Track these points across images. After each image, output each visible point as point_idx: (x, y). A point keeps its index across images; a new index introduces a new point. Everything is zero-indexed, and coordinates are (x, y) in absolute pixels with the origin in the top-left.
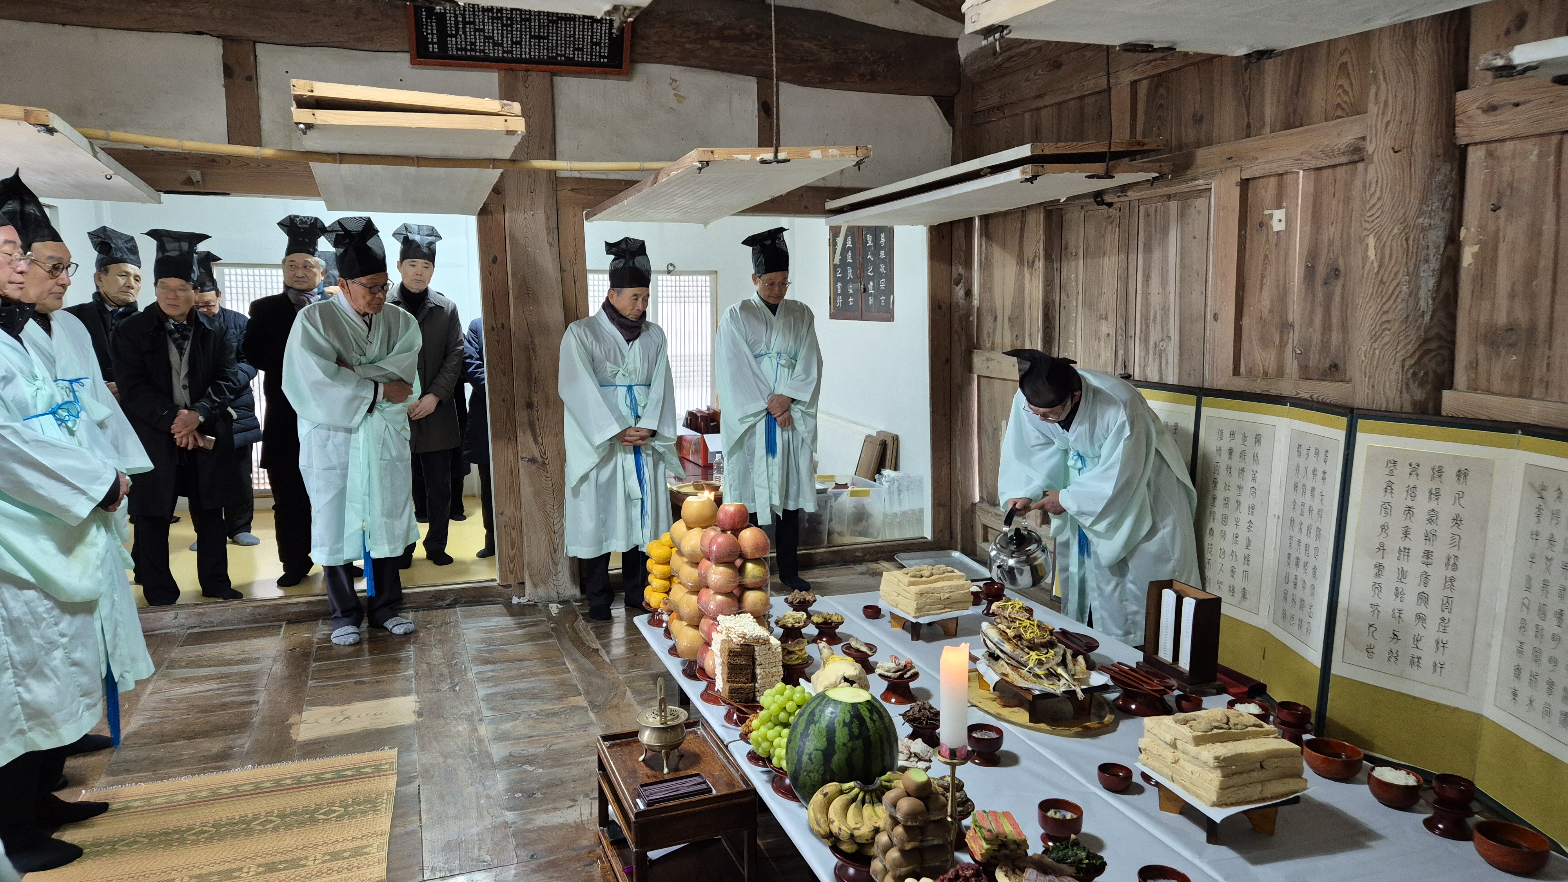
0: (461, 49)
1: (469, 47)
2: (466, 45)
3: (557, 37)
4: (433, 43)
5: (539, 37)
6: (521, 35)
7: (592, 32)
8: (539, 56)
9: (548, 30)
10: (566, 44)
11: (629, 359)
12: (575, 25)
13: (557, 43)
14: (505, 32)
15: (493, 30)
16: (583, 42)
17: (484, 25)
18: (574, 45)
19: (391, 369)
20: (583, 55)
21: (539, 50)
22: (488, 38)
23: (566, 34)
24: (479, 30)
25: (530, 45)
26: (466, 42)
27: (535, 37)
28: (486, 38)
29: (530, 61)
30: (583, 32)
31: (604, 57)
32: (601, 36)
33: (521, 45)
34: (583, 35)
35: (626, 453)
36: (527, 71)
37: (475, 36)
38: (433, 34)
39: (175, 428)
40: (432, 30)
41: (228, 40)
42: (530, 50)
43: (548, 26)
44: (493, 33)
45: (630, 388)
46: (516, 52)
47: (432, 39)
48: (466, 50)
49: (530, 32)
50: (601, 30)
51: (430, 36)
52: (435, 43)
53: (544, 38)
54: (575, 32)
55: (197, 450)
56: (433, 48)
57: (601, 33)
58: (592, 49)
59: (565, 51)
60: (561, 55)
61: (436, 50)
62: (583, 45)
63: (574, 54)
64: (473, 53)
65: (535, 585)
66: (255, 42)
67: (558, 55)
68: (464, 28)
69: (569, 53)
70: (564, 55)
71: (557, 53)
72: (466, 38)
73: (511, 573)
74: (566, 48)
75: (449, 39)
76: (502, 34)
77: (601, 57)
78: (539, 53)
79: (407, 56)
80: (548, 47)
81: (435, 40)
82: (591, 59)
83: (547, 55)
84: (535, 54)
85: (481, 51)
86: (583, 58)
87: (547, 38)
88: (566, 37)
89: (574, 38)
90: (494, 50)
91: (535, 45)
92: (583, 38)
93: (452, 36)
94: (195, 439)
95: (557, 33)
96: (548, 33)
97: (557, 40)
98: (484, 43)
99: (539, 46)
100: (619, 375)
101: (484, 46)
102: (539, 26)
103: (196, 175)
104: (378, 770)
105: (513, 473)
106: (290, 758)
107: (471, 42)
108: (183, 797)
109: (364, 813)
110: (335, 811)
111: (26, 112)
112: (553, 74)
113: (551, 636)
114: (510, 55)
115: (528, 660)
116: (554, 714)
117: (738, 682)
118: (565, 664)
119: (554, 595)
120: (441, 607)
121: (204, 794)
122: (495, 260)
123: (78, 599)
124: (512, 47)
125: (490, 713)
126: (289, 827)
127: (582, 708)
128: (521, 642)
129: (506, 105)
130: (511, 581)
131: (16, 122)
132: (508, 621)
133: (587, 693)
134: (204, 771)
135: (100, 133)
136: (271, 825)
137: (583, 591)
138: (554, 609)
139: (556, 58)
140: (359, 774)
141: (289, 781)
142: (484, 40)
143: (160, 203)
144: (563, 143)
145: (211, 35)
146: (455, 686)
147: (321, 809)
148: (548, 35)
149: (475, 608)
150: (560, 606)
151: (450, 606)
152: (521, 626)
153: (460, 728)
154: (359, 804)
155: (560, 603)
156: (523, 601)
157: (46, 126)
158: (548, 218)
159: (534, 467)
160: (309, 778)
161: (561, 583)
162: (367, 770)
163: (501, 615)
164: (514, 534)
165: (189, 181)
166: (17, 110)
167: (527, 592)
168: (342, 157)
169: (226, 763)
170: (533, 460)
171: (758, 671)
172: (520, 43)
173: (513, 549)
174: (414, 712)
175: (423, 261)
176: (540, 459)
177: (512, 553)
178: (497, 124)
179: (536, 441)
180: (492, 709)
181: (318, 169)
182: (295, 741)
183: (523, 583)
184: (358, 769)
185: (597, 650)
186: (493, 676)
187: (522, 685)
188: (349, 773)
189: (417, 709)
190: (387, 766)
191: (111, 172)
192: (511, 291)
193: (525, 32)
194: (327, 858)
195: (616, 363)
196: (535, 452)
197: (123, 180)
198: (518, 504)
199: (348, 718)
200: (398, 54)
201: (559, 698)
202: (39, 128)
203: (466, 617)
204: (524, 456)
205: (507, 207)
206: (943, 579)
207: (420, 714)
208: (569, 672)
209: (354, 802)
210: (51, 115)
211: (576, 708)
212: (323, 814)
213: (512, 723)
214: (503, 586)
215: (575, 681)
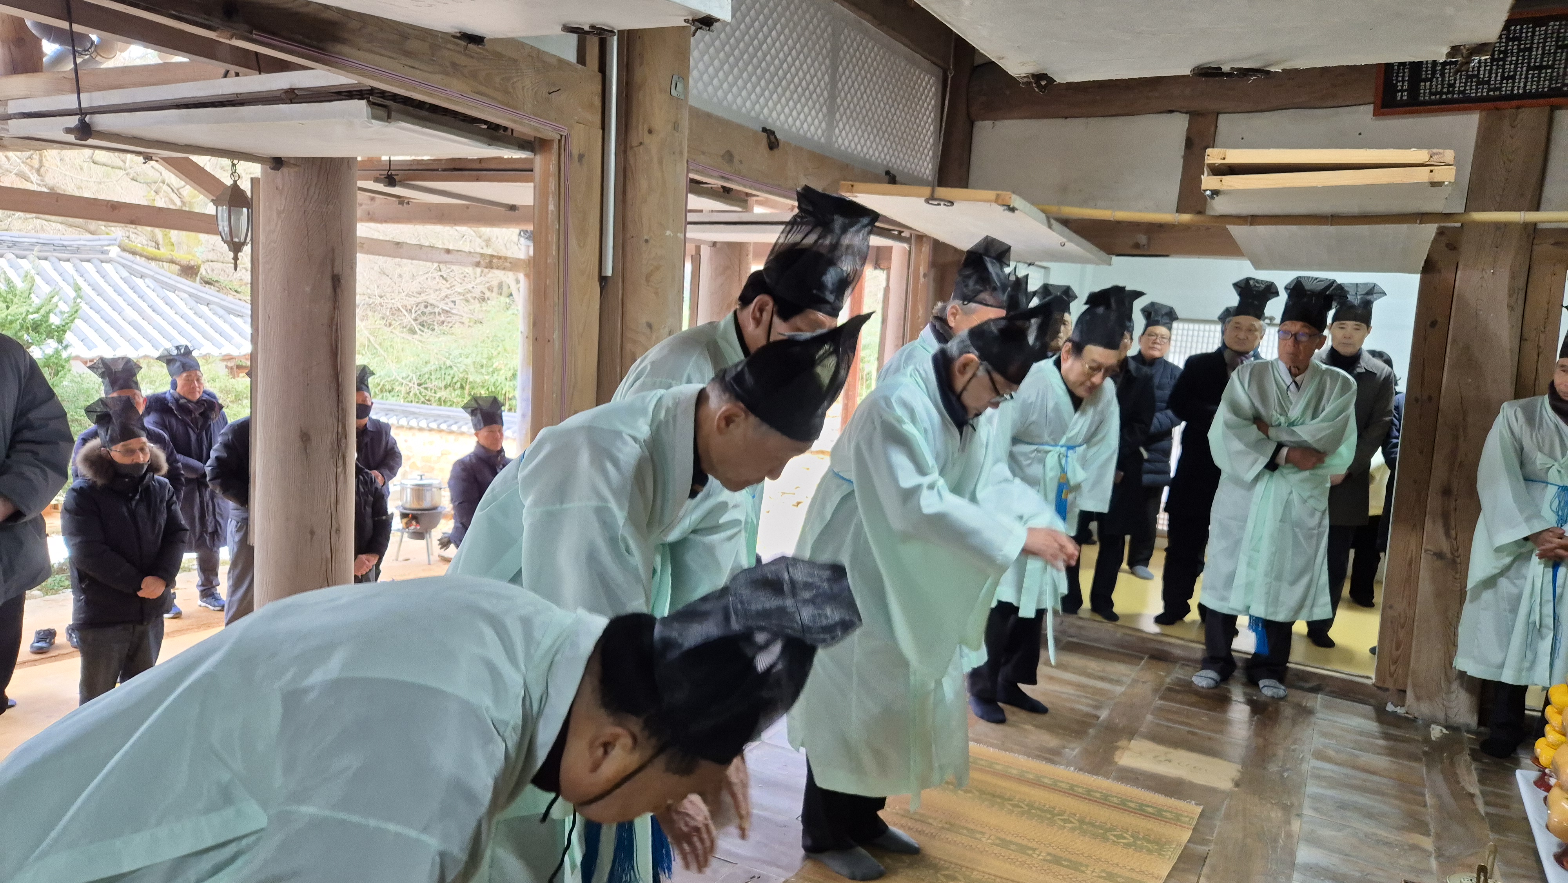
0: (1435, 94)
2: (1443, 88)
4: (1402, 91)
5: (1540, 68)
6: (1516, 68)
8: (1538, 88)
9: (1554, 57)
14: (1494, 67)
21: (1538, 81)
25: (1526, 78)
26: (1443, 85)
28: (1468, 77)
29: (1526, 96)
33: (1514, 80)
35: (1543, 566)
36: (1518, 108)
38: (1403, 82)
40: (1403, 79)
41: (1194, 116)
42: (1526, 83)
46: (1506, 88)
47: (1402, 86)
48: (1441, 94)
49: (1529, 63)
51: (1400, 84)
52: (1406, 90)
53: (1547, 67)
56: (1402, 96)
61: (1405, 98)
64: (1450, 96)
65: (1419, 698)
66: (1219, 113)
67: (1563, 85)
72: (1443, 81)
73: (1391, 676)
75: (1422, 84)
76: (1491, 70)
78: (1538, 85)
79: (1371, 107)
80: (1551, 77)
81: (1406, 87)
83: (1550, 87)
84: (1531, 87)
85: (1459, 93)
87: (1552, 67)
90: (1477, 89)
91: (1533, 77)
93: (1425, 81)
96: (1554, 61)
98: (1466, 83)
99: (1539, 77)
100: (1553, 470)
101: (1465, 87)
103: (1143, 239)
104: (1177, 819)
105: (1412, 564)
106: (1106, 776)
107: (1450, 85)
109: (1150, 852)
110: (1125, 838)
111: (998, 196)
112: (1554, 108)
113: (1420, 760)
114: (1497, 93)
115: (1380, 775)
116: (1387, 844)
118: (1424, 795)
119: (1441, 716)
120: (1302, 689)
121: (1030, 776)
122: (1434, 324)
124: (1501, 83)
125: (1313, 813)
126: (1083, 833)
127: (1424, 851)
128: (1378, 754)
129: (1435, 154)
130: (1389, 684)
131: (989, 204)
132: (1372, 726)
133: (1438, 837)
134: (1037, 757)
136: (1070, 825)
137: (1480, 723)
138: (1436, 732)
139: (1560, 88)
140: (1158, 815)
141: (1098, 795)
142: (1467, 80)
143: (1110, 264)
144: (1551, 190)
145: (1181, 112)
146: (1284, 771)
147: (1115, 830)
148: (1554, 64)
149: (1340, 700)
150: (1445, 731)
151: (1316, 690)
152: (1387, 737)
153: (1273, 815)
154: (1148, 841)
155: (1447, 728)
156: (1400, 711)
157: (1008, 206)
158: (1513, 278)
159: (1439, 564)
160: (1115, 800)
161: (1453, 704)
162: (1168, 814)
163: (1365, 717)
164: (1402, 634)
165: (1137, 246)
167: (1408, 703)
168: (1253, 219)
169: (1056, 759)
170: (1439, 555)
172: (1513, 78)
173: (1397, 649)
174: (1233, 780)
175: (1354, 323)
176: (1449, 556)
177: (1396, 654)
178: (1421, 175)
179: (1447, 534)
180: (1316, 809)
181: (1237, 231)
182: (1116, 763)
183: (1404, 691)
184: (1160, 811)
185: (1472, 796)
186: (1331, 777)
187: (1362, 799)
188: (1150, 810)
189: (1237, 778)
190: (1187, 819)
191: (1064, 240)
192: (1447, 360)
193: (1522, 63)
196: (1445, 546)
197: (1074, 245)
198: (1413, 601)
199: (1170, 761)
200: (1362, 107)
201: (1401, 829)
202: (1003, 208)
203: (1326, 706)
204: (1429, 547)
205: (1460, 266)
207: (1237, 784)
208: (1425, 806)
209: (1146, 839)
211: (1415, 847)
212: (1114, 836)
213: (1333, 833)
214: (1379, 688)
215: (1428, 819)
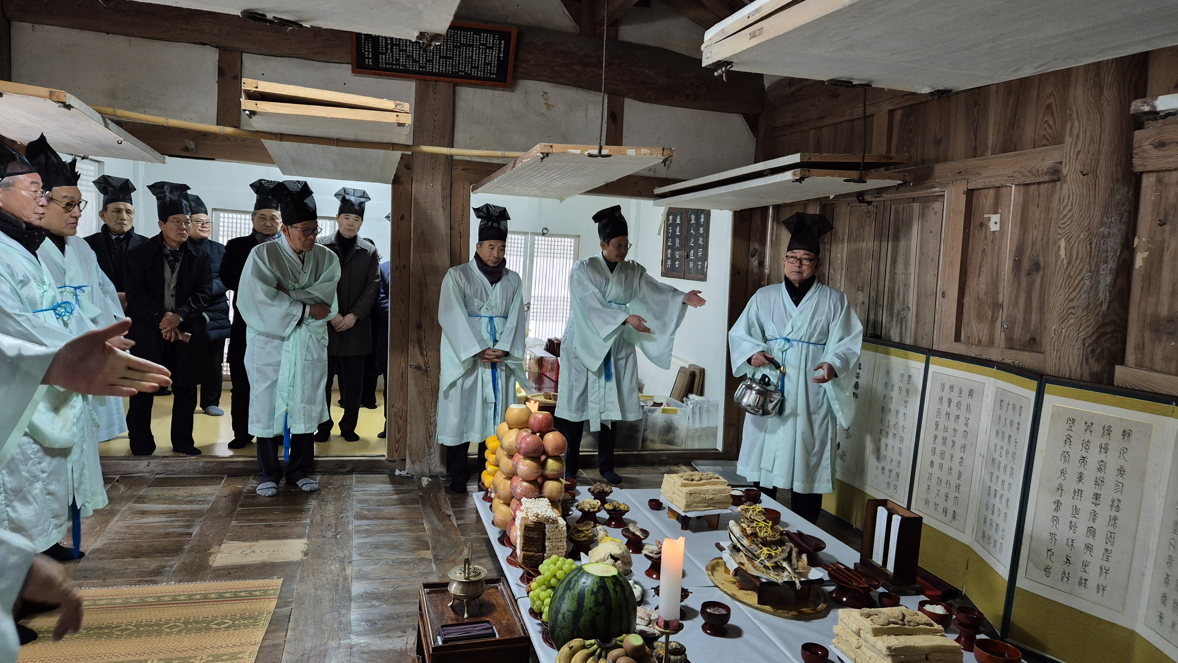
0: (389, 64)
1: (394, 62)
3: (459, 58)
4: (369, 58)
5: (446, 58)
6: (433, 55)
7: (485, 56)
8: (446, 71)
9: (453, 52)
10: (466, 63)
11: (492, 297)
12: (473, 50)
13: (459, 62)
15: (413, 51)
16: (479, 62)
17: (406, 47)
18: (472, 64)
19: (316, 294)
20: (478, 71)
21: (446, 66)
22: (409, 56)
23: (466, 56)
24: (403, 51)
25: (439, 63)
26: (393, 59)
27: (443, 57)
28: (407, 56)
29: (439, 74)
30: (479, 55)
31: (493, 74)
32: (492, 59)
33: (433, 63)
34: (479, 57)
35: (485, 368)
36: (436, 81)
37: (399, 54)
38: (369, 52)
39: (162, 325)
40: (368, 49)
41: (223, 50)
42: (439, 66)
43: (453, 50)
44: (413, 53)
45: (491, 319)
46: (429, 68)
47: (368, 55)
48: (392, 64)
49: (440, 53)
50: (492, 54)
51: (367, 53)
52: (370, 58)
53: (450, 58)
54: (472, 55)
55: (178, 342)
56: (369, 62)
57: (492, 56)
58: (484, 67)
59: (465, 68)
60: (462, 71)
61: (371, 63)
62: (478, 64)
63: (471, 71)
64: (397, 67)
65: (413, 462)
66: (242, 52)
67: (459, 71)
68: (392, 49)
69: (468, 69)
70: (464, 71)
71: (459, 70)
72: (393, 56)
73: (396, 452)
74: (465, 66)
75: (380, 56)
77: (491, 74)
78: (446, 69)
79: (350, 66)
80: (452, 65)
81: (370, 56)
82: (484, 74)
83: (452, 71)
84: (443, 69)
85: (403, 65)
86: (477, 74)
87: (452, 58)
88: (466, 58)
89: (472, 59)
90: (413, 65)
91: (443, 63)
92: (479, 60)
93: (382, 54)
94: (177, 335)
95: (459, 55)
96: (453, 55)
97: (459, 60)
98: (406, 60)
99: (446, 64)
100: (484, 308)
101: (406, 62)
102: (447, 49)
103: (192, 145)
104: (265, 594)
105: (403, 376)
106: (204, 579)
107: (396, 59)
108: (119, 601)
109: (246, 626)
110: (225, 623)
111: (51, 92)
112: (455, 85)
113: (418, 502)
114: (424, 70)
115: (397, 519)
116: (406, 563)
117: (530, 551)
118: (423, 524)
119: (427, 471)
120: (342, 473)
121: (135, 601)
122: (402, 217)
123: (57, 446)
124: (426, 64)
125: (358, 558)
126: (189, 631)
127: (428, 560)
128: (394, 505)
129: (399, 104)
130: (396, 457)
131: (43, 99)
132: (388, 487)
133: (434, 548)
134: (139, 583)
135: (110, 110)
136: (176, 630)
137: (448, 470)
138: (425, 481)
139: (458, 73)
140: (251, 595)
141: (198, 597)
142: (406, 58)
143: (164, 163)
144: (459, 136)
145: (211, 46)
146: (337, 534)
147: (216, 620)
149: (367, 475)
150: (430, 480)
151: (350, 472)
152: (398, 492)
153: (333, 568)
155: (430, 477)
156: (403, 473)
157: (64, 103)
158: (443, 189)
159: (419, 373)
160: (213, 596)
161: (432, 462)
162: (257, 593)
163: (383, 482)
164: (401, 422)
165: (186, 149)
166: (45, 91)
167: (407, 467)
168: (282, 137)
169: (157, 578)
170: (418, 368)
171: (547, 544)
172: (432, 61)
173: (399, 434)
174: (302, 552)
175: (355, 215)
176: (424, 367)
177: (398, 436)
178: (391, 118)
179: (422, 354)
180: (360, 554)
181: (270, 144)
182: (211, 566)
183: (405, 460)
184: (251, 592)
185: (449, 516)
186: (367, 529)
187: (387, 538)
188: (243, 594)
189: (305, 549)
190: (272, 592)
191: (121, 139)
192: (412, 241)
193: (436, 53)
194: (210, 658)
195: (481, 299)
196: (421, 361)
197: (131, 144)
198: (405, 400)
199: (254, 552)
200: (344, 65)
201: (412, 551)
202: (59, 104)
203: (358, 482)
204: (412, 364)
205: (414, 181)
206: (709, 484)
207: (306, 554)
208: (424, 531)
209: (243, 618)
210: (68, 95)
211: (422, 559)
212: (216, 624)
213: (373, 567)
214: (389, 461)
215: (427, 539)
